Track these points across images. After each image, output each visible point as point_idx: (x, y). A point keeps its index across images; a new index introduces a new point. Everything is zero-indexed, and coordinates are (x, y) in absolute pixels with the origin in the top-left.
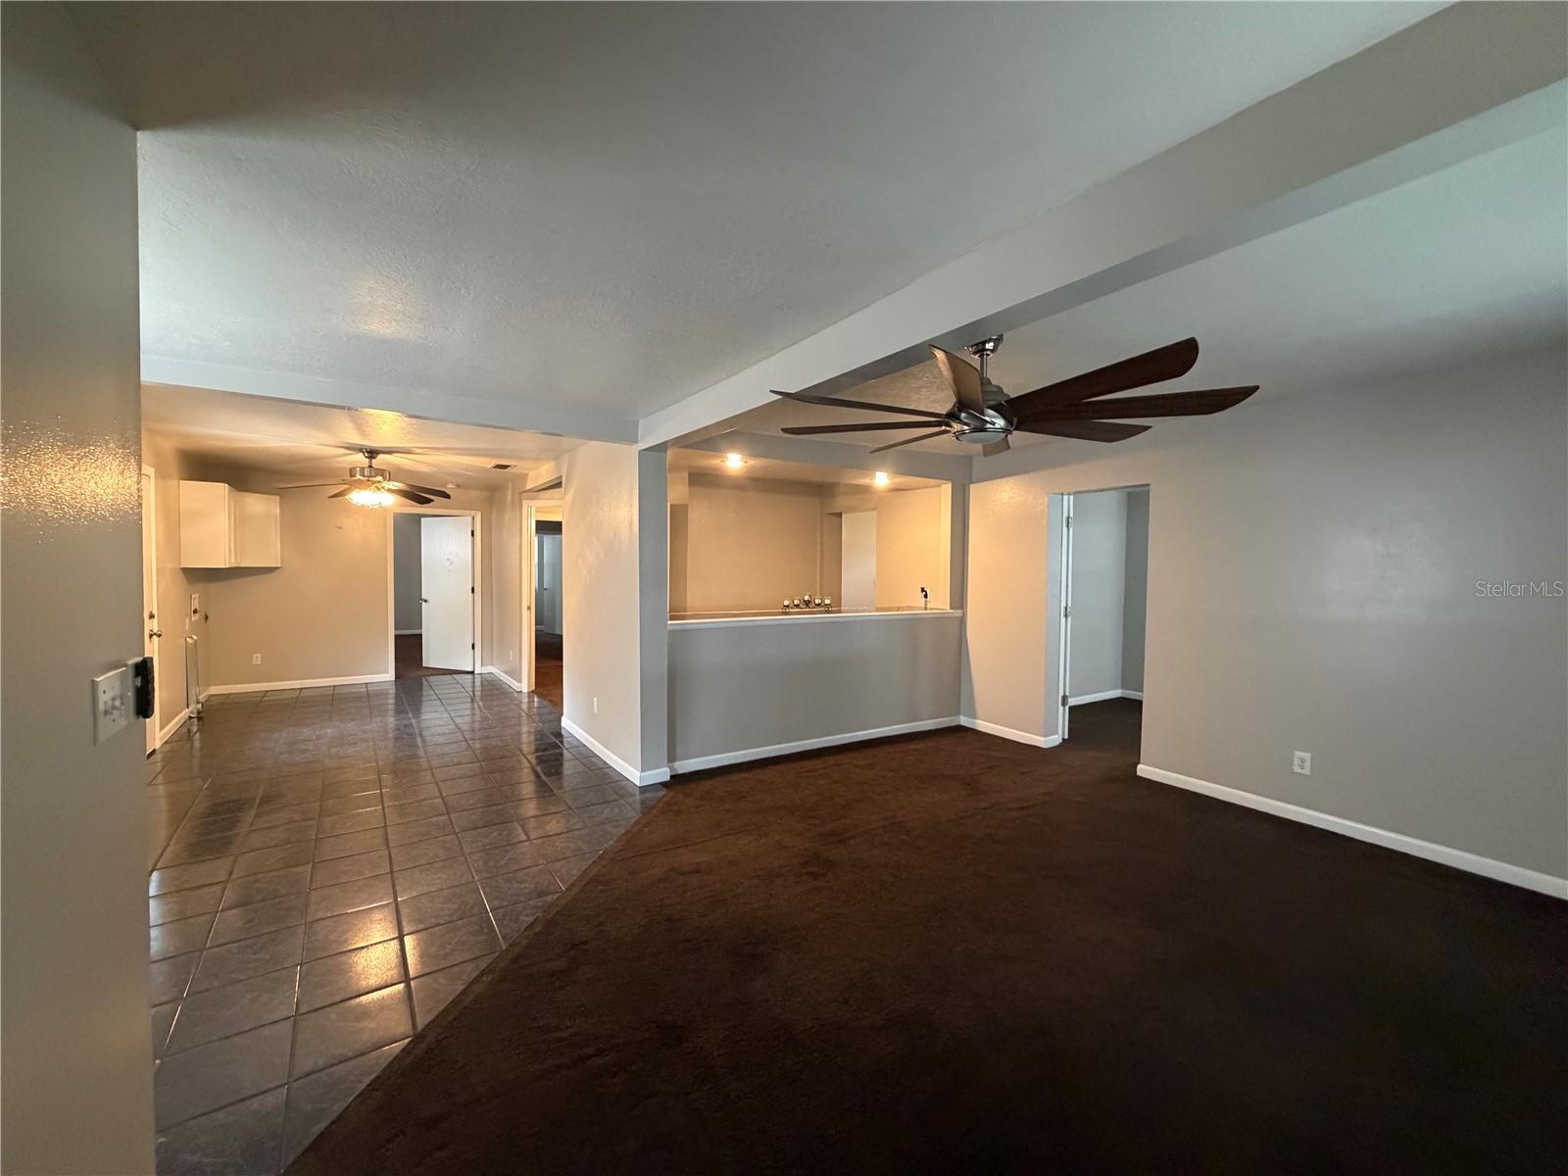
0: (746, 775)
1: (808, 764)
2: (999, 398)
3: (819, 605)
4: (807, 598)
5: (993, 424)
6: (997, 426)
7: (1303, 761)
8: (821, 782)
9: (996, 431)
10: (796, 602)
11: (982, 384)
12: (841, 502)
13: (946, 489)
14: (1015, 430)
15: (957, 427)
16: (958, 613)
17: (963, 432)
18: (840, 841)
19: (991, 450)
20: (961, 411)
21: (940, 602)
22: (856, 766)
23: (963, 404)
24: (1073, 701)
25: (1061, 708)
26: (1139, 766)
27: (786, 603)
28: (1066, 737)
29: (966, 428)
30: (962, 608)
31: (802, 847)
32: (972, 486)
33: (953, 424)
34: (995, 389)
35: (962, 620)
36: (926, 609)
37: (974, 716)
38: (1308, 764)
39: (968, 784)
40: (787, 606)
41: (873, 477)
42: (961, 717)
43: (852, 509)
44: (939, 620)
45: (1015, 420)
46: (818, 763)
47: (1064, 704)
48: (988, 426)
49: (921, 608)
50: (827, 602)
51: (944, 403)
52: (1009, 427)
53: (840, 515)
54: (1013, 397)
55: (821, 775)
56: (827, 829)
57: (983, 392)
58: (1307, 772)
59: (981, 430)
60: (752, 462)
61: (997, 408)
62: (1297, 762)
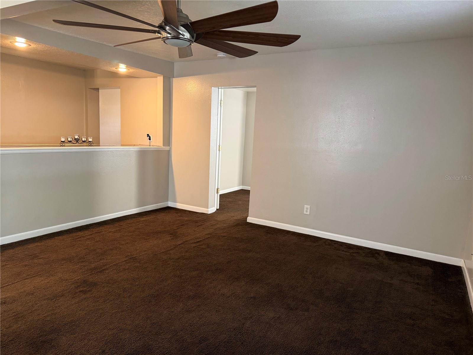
0: (39, 244)
1: (80, 234)
2: (186, 21)
3: (85, 141)
4: (76, 137)
5: (183, 35)
6: (185, 37)
7: (307, 208)
8: (88, 242)
9: (185, 40)
10: (69, 140)
11: (178, 12)
12: (98, 81)
13: (160, 80)
14: (195, 42)
15: (165, 34)
16: (167, 148)
17: (167, 38)
18: (101, 272)
19: (184, 53)
20: (165, 25)
21: (158, 142)
22: (110, 232)
23: (167, 21)
24: (222, 192)
25: (216, 194)
26: (248, 217)
27: (63, 140)
28: (218, 208)
29: (169, 35)
30: (169, 146)
31: (76, 278)
32: (174, 79)
33: (162, 32)
34: (185, 16)
35: (169, 152)
36: (150, 146)
37: (175, 201)
38: (309, 210)
39: (172, 234)
40: (63, 142)
41: (117, 66)
42: (169, 202)
43: (105, 87)
44: (158, 152)
45: (195, 35)
46: (87, 233)
47: (217, 193)
48: (181, 36)
49: (147, 145)
50: (90, 140)
51: (158, 20)
52: (192, 39)
53: (98, 89)
54: (193, 21)
55: (88, 239)
56: (93, 266)
57: (178, 16)
58: (308, 213)
59: (177, 38)
60: (33, 46)
61: (185, 26)
62: (305, 210)
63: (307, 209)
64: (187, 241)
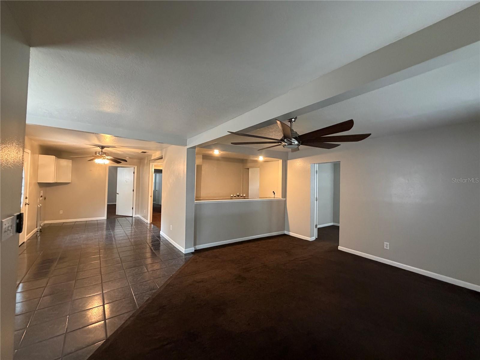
2: (296, 135)
3: (242, 196)
4: (238, 194)
5: (294, 143)
6: (295, 143)
8: (242, 252)
9: (295, 145)
10: (235, 195)
11: (291, 131)
12: (249, 165)
13: (280, 161)
14: (301, 145)
15: (283, 143)
16: (284, 199)
18: (248, 271)
19: (294, 150)
20: (285, 139)
21: (279, 196)
22: (253, 247)
23: (285, 137)
24: (319, 226)
25: (315, 228)
26: (339, 247)
27: (232, 196)
28: (317, 237)
29: (286, 144)
30: (285, 198)
31: (236, 273)
32: (288, 160)
34: (295, 133)
35: (285, 201)
36: (274, 198)
37: (289, 231)
38: (388, 246)
39: (287, 253)
40: (232, 197)
41: (258, 158)
42: (285, 231)
43: (252, 167)
44: (278, 201)
45: (301, 142)
48: (293, 143)
50: (244, 195)
51: (280, 136)
52: (299, 144)
53: (248, 169)
54: (300, 135)
55: (242, 250)
56: (244, 267)
57: (291, 133)
58: (388, 248)
59: (291, 144)
60: (222, 152)
61: (295, 138)
62: (385, 245)
63: (387, 245)
64: (297, 259)
